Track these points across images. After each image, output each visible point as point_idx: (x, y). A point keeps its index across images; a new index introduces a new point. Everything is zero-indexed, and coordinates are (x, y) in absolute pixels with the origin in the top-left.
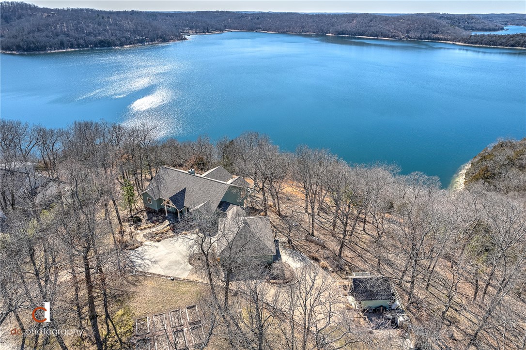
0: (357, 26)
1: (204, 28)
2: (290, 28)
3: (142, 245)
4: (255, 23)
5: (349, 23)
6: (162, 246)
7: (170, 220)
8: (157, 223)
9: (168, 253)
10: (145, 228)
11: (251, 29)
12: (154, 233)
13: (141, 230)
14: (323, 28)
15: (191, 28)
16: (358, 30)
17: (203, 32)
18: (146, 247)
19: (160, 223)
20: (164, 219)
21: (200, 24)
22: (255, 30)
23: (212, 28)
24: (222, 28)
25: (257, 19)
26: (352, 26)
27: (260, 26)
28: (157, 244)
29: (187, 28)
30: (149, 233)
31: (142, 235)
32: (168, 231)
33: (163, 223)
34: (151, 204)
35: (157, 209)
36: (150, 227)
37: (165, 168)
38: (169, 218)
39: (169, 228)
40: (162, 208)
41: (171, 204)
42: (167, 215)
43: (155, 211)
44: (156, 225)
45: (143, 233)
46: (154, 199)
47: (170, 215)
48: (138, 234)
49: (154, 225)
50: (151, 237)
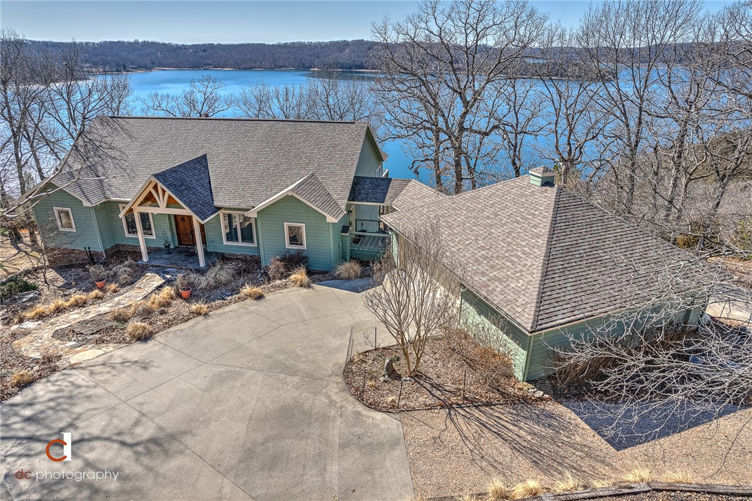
0: (352, 56)
1: (118, 65)
2: (255, 62)
3: (54, 370)
4: (201, 57)
5: (340, 52)
6: (168, 354)
7: (161, 271)
8: (113, 286)
9: (220, 380)
10: (59, 310)
11: (196, 66)
12: (109, 317)
13: (41, 317)
14: (303, 61)
15: (95, 65)
16: (354, 61)
17: (117, 71)
18: (80, 377)
19: (123, 286)
20: (139, 272)
21: (109, 58)
22: (203, 67)
23: (131, 64)
24: (149, 65)
25: (203, 51)
26: (345, 57)
27: (210, 61)
28: (137, 351)
29: (88, 65)
30: (84, 323)
31: (47, 333)
32: (168, 305)
33: (137, 285)
34: (75, 231)
35: (99, 247)
36: (84, 303)
37: (111, 120)
38: (156, 267)
39: (173, 292)
40: (117, 246)
41: (162, 202)
42: (145, 259)
43: (92, 259)
44: (108, 294)
45: (50, 327)
46: (86, 204)
47: (159, 257)
48: (26, 333)
49: (100, 294)
50: (98, 332)
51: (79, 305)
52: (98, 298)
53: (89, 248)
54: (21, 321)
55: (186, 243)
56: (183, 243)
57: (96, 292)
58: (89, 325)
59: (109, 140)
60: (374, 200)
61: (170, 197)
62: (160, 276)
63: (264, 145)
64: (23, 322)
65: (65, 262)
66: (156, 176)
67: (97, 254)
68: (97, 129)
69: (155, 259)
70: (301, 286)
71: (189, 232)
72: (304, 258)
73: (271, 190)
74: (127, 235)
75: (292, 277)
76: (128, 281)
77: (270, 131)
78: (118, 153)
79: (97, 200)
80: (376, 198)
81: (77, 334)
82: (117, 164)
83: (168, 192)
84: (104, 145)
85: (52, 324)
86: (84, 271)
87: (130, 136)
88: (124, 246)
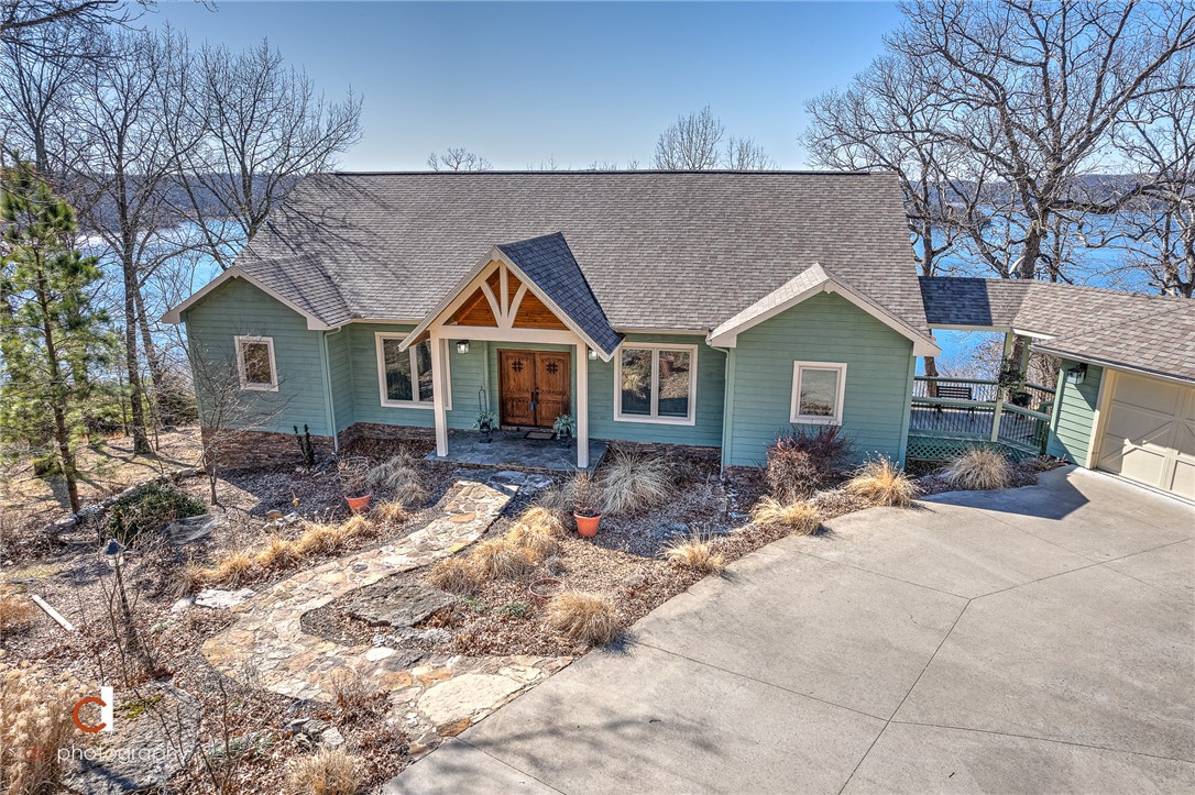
7: (486, 476)
8: (390, 509)
10: (283, 563)
12: (426, 580)
13: (243, 578)
19: (413, 508)
30: (371, 594)
31: (282, 620)
33: (448, 505)
34: (276, 389)
35: (326, 427)
36: (338, 546)
37: (337, 180)
38: (468, 467)
39: (555, 521)
40: (358, 427)
41: (505, 316)
42: (442, 451)
43: (311, 452)
44: (385, 525)
45: (279, 604)
46: (314, 324)
47: (469, 448)
48: (226, 621)
49: (369, 524)
50: (427, 619)
51: (325, 551)
52: (366, 535)
53: (306, 429)
54: (194, 589)
55: (517, 421)
56: (510, 420)
57: (356, 521)
58: (390, 600)
59: (339, 213)
60: (966, 320)
61: (529, 295)
62: (491, 486)
63: (686, 213)
64: (199, 589)
65: (244, 461)
66: (506, 249)
67: (320, 441)
68: (311, 195)
69: (461, 451)
70: (896, 503)
71: (528, 395)
72: (839, 446)
73: (736, 298)
74: (385, 402)
75: (855, 483)
76: (420, 496)
77: (689, 190)
78: (362, 234)
79: (336, 321)
80: (969, 317)
81: (370, 625)
82: (365, 254)
83: (528, 283)
84: (330, 222)
85: (282, 596)
86: (294, 479)
87: (385, 206)
88: (373, 427)
